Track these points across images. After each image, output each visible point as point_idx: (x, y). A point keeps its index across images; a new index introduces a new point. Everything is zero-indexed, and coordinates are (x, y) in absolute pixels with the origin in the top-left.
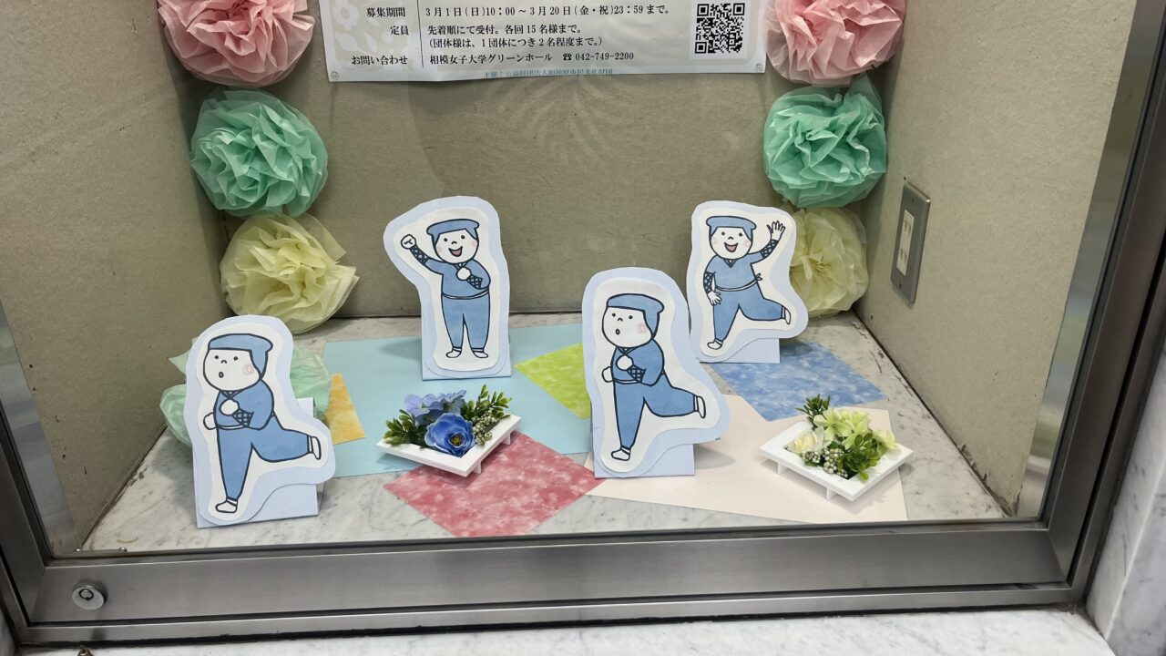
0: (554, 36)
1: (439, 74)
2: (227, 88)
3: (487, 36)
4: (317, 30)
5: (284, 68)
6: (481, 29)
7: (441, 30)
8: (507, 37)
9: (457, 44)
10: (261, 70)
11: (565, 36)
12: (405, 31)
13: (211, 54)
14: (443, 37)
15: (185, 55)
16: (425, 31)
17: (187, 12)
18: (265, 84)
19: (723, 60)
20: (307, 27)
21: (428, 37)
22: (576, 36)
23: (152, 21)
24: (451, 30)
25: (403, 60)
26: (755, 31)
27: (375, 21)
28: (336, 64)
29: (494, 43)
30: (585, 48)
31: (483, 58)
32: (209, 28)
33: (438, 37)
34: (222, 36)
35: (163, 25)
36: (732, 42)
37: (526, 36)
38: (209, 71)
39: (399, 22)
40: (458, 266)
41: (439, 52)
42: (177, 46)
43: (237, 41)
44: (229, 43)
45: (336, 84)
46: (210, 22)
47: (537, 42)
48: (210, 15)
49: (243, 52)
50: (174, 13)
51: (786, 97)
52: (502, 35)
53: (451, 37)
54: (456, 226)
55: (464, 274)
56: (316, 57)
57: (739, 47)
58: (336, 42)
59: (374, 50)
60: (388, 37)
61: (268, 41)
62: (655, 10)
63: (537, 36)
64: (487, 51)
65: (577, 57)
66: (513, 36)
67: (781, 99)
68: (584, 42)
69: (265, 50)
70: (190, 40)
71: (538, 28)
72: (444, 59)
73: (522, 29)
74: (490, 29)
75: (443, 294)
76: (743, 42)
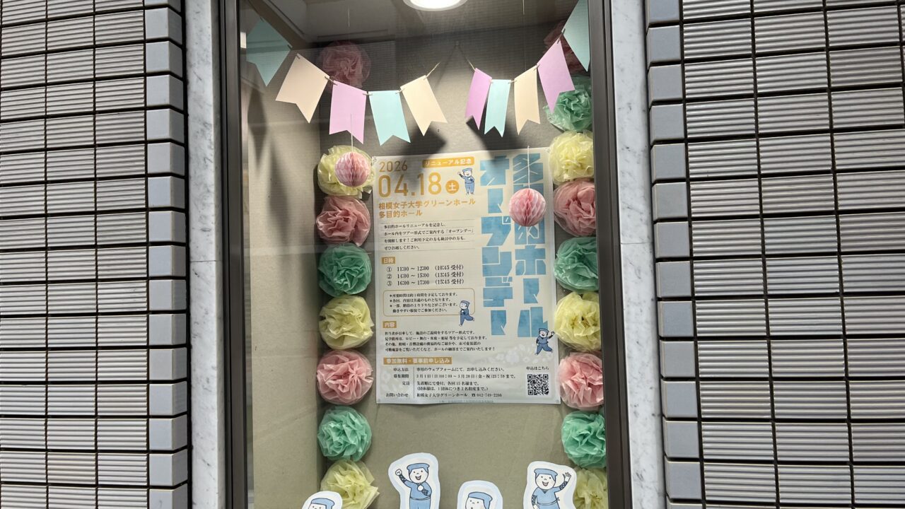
0: (468, 386)
1: (420, 401)
2: (336, 405)
3: (440, 386)
4: (374, 383)
5: (359, 397)
6: (438, 383)
7: (422, 383)
8: (448, 387)
9: (428, 389)
10: (350, 398)
11: (472, 386)
12: (408, 384)
13: (333, 392)
14: (423, 386)
15: (323, 392)
16: (416, 383)
17: (326, 377)
18: (351, 404)
19: (541, 398)
20: (370, 381)
21: (417, 386)
22: (477, 386)
23: (314, 378)
24: (426, 383)
25: (407, 395)
26: (553, 385)
27: (397, 379)
28: (380, 396)
29: (443, 389)
30: (480, 392)
31: (438, 395)
32: (333, 382)
33: (421, 386)
34: (338, 385)
35: (317, 381)
36: (544, 390)
37: (456, 386)
38: (329, 398)
39: (406, 380)
40: (418, 485)
41: (420, 392)
42: (321, 388)
43: (343, 387)
44: (340, 388)
45: (379, 404)
46: (334, 380)
47: (461, 389)
48: (335, 377)
49: (345, 391)
50: (321, 376)
51: (570, 415)
52: (447, 386)
53: (426, 386)
54: (420, 466)
55: (421, 488)
56: (372, 393)
57: (547, 393)
58: (381, 388)
59: (395, 391)
60: (401, 386)
61: (354, 386)
62: (510, 377)
63: (461, 386)
64: (440, 392)
65: (478, 395)
66: (451, 386)
67: (568, 416)
68: (480, 389)
69: (353, 390)
70: (326, 386)
71: (461, 383)
72: (422, 395)
73: (454, 383)
74: (442, 383)
75: (410, 497)
76: (549, 390)
